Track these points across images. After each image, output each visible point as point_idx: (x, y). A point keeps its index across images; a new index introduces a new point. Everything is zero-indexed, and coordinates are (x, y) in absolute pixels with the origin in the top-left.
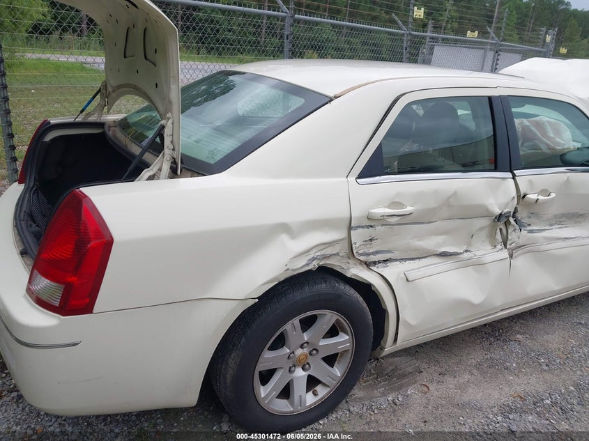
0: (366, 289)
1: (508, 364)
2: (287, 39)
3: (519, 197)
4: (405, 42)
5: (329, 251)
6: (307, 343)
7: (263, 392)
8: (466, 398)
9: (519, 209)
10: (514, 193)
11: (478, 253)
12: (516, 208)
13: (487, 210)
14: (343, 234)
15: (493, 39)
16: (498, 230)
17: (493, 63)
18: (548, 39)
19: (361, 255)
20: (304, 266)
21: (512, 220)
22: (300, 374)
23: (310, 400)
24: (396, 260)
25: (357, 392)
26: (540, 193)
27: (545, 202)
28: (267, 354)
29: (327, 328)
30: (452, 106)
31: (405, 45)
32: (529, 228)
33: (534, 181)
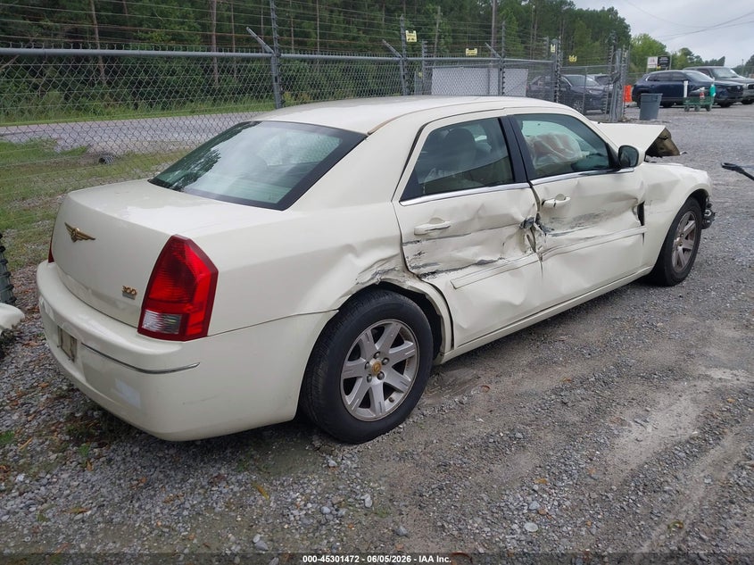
0: (421, 298)
1: (556, 359)
2: (276, 81)
3: (538, 203)
4: (401, 69)
5: (387, 266)
6: (379, 352)
7: (349, 399)
8: (522, 390)
9: (541, 216)
10: (533, 200)
11: (511, 259)
12: (538, 215)
13: (513, 219)
14: (396, 251)
15: (494, 56)
16: (526, 237)
17: (499, 81)
18: (553, 49)
19: (413, 268)
20: (370, 280)
21: (536, 226)
22: (376, 382)
23: (388, 406)
24: (442, 272)
25: (426, 400)
26: (557, 198)
27: (563, 206)
28: (348, 364)
29: (394, 336)
30: (467, 131)
31: (402, 73)
32: (553, 232)
33: (549, 188)
